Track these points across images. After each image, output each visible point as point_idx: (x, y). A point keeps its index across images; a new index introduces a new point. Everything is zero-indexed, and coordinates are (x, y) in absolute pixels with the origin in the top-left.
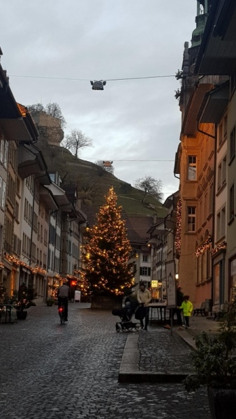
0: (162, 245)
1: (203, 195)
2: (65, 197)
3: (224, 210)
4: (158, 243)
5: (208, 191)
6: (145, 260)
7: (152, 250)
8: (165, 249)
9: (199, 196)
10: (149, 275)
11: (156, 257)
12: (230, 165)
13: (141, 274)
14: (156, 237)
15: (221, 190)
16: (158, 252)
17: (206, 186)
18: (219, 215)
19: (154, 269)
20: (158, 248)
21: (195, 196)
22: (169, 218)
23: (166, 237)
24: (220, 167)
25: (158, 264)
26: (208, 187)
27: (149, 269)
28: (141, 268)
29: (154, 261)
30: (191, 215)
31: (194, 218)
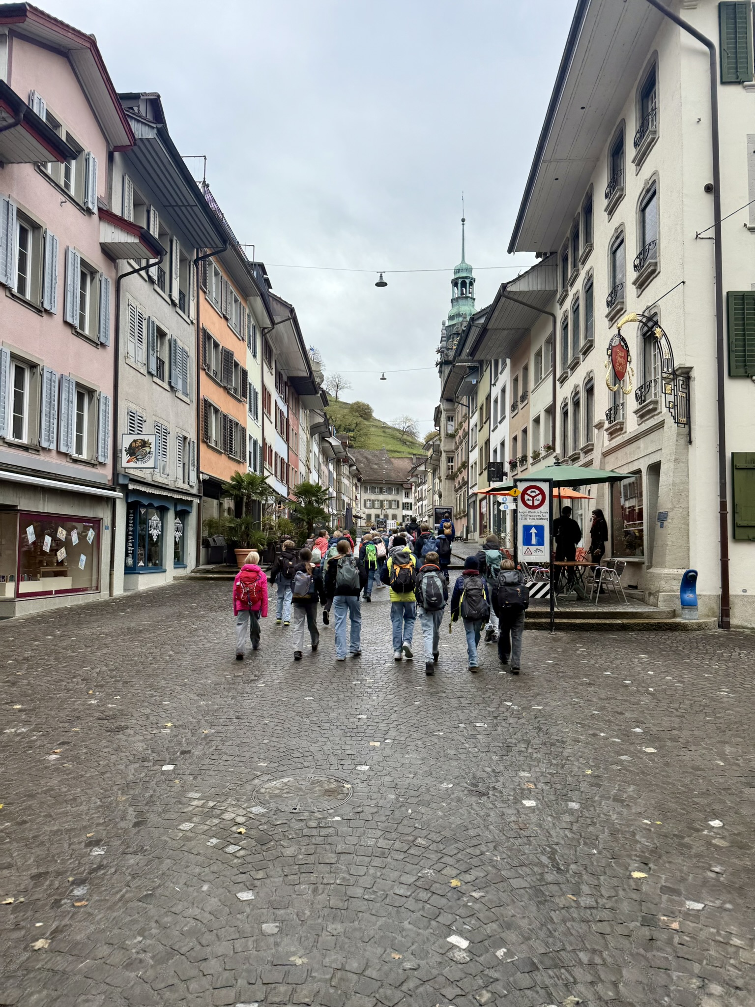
0: (423, 483)
1: (460, 449)
2: (341, 447)
3: (476, 463)
4: (419, 481)
5: (464, 446)
6: (407, 496)
7: (413, 488)
8: (425, 487)
9: (457, 449)
10: (411, 509)
11: (417, 494)
12: (480, 431)
13: (403, 509)
14: (416, 476)
15: (473, 448)
16: (418, 489)
17: (461, 443)
18: (472, 467)
19: (415, 504)
20: (418, 485)
21: (453, 448)
22: (429, 461)
23: (426, 476)
24: (472, 430)
25: (419, 500)
26: (464, 443)
27: (411, 504)
28: (403, 503)
29: (415, 497)
30: (450, 464)
31: (452, 466)
